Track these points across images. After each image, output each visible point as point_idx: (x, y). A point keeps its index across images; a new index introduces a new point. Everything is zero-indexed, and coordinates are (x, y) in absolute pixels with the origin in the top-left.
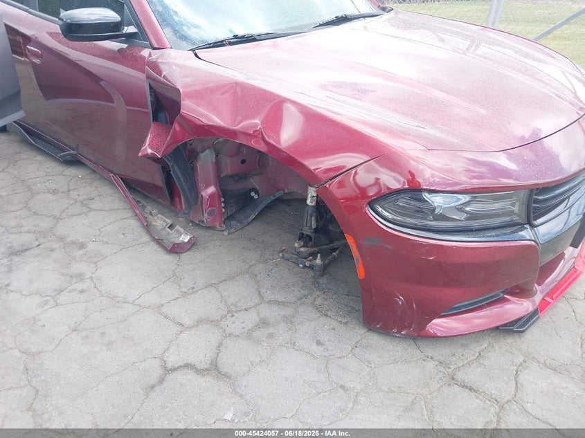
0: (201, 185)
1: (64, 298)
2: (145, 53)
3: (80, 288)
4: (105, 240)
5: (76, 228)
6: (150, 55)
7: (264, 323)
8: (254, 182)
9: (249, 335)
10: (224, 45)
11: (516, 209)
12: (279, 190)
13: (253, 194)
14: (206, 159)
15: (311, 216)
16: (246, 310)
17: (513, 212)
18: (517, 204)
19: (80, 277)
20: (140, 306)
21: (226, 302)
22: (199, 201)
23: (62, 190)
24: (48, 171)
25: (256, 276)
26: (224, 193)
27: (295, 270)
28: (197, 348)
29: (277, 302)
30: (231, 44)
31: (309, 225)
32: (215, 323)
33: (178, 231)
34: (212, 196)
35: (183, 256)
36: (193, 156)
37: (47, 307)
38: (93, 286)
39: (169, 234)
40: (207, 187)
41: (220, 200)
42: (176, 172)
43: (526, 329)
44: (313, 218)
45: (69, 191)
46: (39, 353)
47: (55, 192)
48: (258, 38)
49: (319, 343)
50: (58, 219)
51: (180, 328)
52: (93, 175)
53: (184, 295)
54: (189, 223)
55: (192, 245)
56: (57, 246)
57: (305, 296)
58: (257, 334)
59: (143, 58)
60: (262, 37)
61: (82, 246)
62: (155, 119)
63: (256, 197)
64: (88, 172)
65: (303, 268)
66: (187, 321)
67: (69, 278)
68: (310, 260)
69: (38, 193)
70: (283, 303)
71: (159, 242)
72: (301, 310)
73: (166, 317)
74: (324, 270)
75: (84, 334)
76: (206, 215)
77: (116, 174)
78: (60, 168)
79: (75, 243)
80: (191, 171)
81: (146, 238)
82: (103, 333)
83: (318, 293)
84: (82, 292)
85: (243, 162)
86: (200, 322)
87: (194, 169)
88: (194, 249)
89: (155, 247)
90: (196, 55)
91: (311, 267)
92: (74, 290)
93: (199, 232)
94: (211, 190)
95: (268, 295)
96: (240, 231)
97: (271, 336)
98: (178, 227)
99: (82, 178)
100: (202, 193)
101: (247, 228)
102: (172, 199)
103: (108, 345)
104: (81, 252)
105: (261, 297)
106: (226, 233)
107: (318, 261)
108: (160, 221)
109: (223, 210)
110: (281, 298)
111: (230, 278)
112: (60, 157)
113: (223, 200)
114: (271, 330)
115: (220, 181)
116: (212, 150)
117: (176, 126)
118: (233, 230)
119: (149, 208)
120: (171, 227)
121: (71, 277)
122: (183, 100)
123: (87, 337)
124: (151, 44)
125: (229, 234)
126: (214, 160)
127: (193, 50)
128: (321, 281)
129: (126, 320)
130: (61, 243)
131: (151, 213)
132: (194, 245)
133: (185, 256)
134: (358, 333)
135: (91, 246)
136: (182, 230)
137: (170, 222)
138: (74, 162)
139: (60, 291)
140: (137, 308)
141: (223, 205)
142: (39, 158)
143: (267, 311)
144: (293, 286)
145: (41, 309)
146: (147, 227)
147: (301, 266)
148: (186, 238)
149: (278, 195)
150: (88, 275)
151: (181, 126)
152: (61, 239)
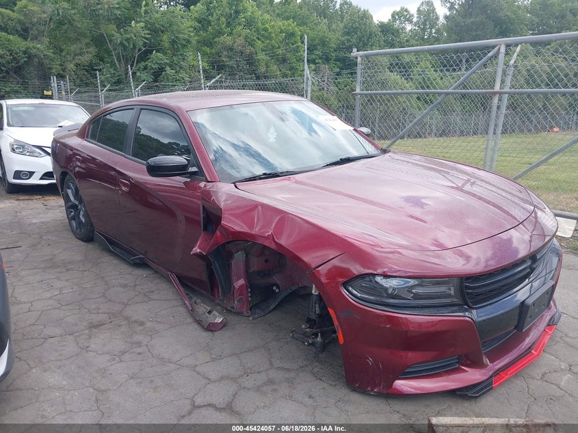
0: (234, 278)
1: (126, 356)
2: (202, 184)
3: (139, 351)
4: (159, 320)
5: (138, 311)
6: (205, 186)
7: (271, 382)
8: (276, 279)
9: (258, 389)
10: (255, 180)
11: (452, 292)
12: (294, 285)
13: (275, 288)
14: (239, 258)
15: (315, 303)
16: (258, 372)
17: (450, 294)
18: (452, 289)
19: (139, 344)
20: (180, 365)
21: (244, 366)
22: (232, 289)
23: (130, 285)
24: (121, 271)
25: (270, 349)
26: (251, 285)
27: (301, 347)
28: (219, 394)
29: (282, 369)
30: (261, 179)
31: (314, 310)
32: (234, 380)
33: (214, 314)
34: (241, 286)
35: (216, 333)
36: (230, 256)
37: (114, 362)
38: (147, 350)
39: (207, 317)
40: (238, 279)
41: (247, 290)
42: (216, 266)
43: (480, 396)
44: (317, 305)
45: (135, 286)
46: (106, 391)
47: (125, 286)
48: (280, 175)
49: (310, 397)
50: (126, 305)
51: (207, 381)
52: (154, 275)
53: (213, 360)
54: (223, 310)
55: (223, 325)
56: (123, 323)
57: (306, 365)
58: (265, 388)
59: (200, 188)
60: (284, 174)
61: (142, 324)
62: (205, 229)
63: (277, 291)
64: (152, 272)
65: (308, 345)
66: (213, 377)
67: (131, 345)
68: (313, 338)
69: (113, 287)
70: (288, 370)
71: (199, 322)
72: (301, 375)
73: (198, 373)
74: (324, 347)
75: (139, 380)
76: (236, 302)
77: (172, 272)
78: (129, 269)
79: (137, 322)
80: (227, 268)
81: (190, 320)
82: (152, 381)
83: (317, 364)
84: (139, 354)
85: (267, 261)
86: (222, 378)
87: (229, 266)
88: (225, 328)
89: (196, 326)
90: (236, 187)
91: (313, 344)
92: (134, 352)
93: (231, 318)
94: (242, 282)
95: (277, 363)
96: (262, 318)
97: (275, 390)
98: (214, 312)
99: (146, 277)
100: (234, 284)
101: (268, 315)
102: (212, 290)
103: (155, 388)
104: (141, 328)
105: (271, 364)
106: (251, 318)
107: (319, 339)
108: (202, 308)
109: (250, 299)
110: (287, 366)
111: (250, 350)
112: (132, 260)
113: (250, 290)
114: (275, 387)
115: (248, 276)
116: (244, 251)
117: (218, 233)
118: (257, 316)
119: (195, 298)
120: (210, 312)
121: (133, 344)
122: (224, 214)
123: (140, 383)
124: (206, 178)
125: (253, 319)
126: (244, 259)
127: (234, 183)
128: (320, 356)
129: (169, 374)
130: (127, 321)
131: (196, 303)
132: (224, 326)
133: (217, 334)
134: (344, 392)
135: (149, 324)
136: (217, 314)
137: (209, 309)
138: (141, 264)
139: (124, 353)
140: (178, 366)
141: (250, 295)
142: (116, 261)
143: (274, 374)
144: (298, 358)
145: (110, 364)
146: (192, 312)
147: (306, 343)
148: (219, 320)
149: (294, 288)
150: (145, 343)
151: (221, 233)
152: (127, 319)
